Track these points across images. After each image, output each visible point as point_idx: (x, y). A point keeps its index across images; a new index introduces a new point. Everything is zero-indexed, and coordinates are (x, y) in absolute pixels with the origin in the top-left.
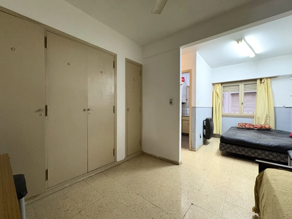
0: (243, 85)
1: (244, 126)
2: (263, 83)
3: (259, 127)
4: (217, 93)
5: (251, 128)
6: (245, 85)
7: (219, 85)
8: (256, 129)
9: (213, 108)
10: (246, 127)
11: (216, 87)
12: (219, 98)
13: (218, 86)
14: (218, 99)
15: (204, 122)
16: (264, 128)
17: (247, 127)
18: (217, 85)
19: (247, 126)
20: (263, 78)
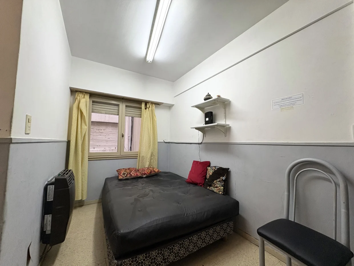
0: (125, 106)
1: (129, 174)
2: (148, 108)
3: (148, 173)
4: (81, 111)
5: (138, 176)
6: (126, 106)
7: (84, 95)
8: (144, 176)
9: (68, 143)
10: (131, 175)
11: (78, 98)
12: (85, 123)
13: (84, 98)
14: (83, 124)
15: (46, 189)
16: (153, 173)
17: (133, 175)
18: (81, 95)
19: (133, 173)
20: (148, 103)
